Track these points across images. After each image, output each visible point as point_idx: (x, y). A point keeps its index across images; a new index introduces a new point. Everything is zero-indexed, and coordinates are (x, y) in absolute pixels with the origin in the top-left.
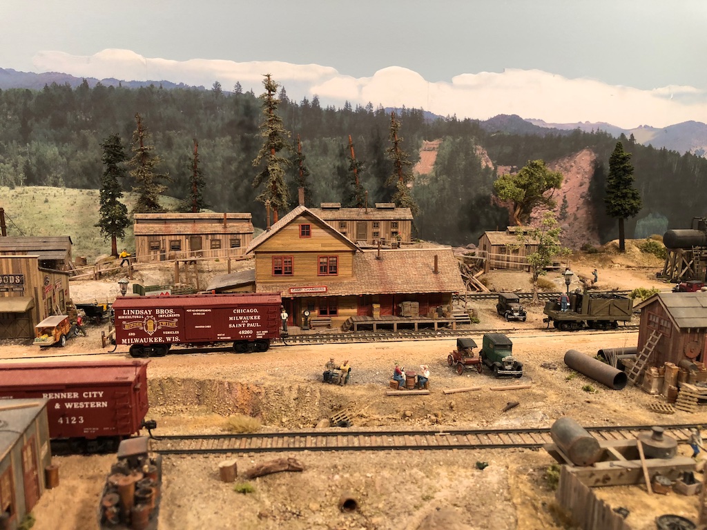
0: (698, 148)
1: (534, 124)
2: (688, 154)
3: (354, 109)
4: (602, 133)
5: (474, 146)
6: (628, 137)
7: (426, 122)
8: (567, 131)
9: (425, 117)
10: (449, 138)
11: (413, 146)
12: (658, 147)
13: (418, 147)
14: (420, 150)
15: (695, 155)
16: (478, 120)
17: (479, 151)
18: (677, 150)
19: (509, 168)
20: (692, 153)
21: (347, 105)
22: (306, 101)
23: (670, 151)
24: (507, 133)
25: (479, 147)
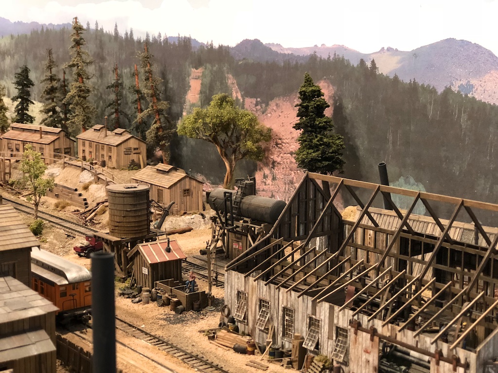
0: (464, 82)
1: (274, 49)
2: (448, 91)
3: (151, 40)
4: (339, 59)
5: (226, 75)
6: (369, 64)
7: (193, 50)
8: (303, 58)
9: (193, 45)
10: (209, 66)
11: (185, 74)
12: (406, 79)
13: (189, 76)
14: (190, 78)
15: (459, 92)
16: (228, 47)
17: (231, 80)
18: (433, 84)
19: (254, 101)
20: (455, 89)
21: (148, 36)
22: (127, 34)
23: (423, 85)
24: (251, 61)
25: (230, 76)
